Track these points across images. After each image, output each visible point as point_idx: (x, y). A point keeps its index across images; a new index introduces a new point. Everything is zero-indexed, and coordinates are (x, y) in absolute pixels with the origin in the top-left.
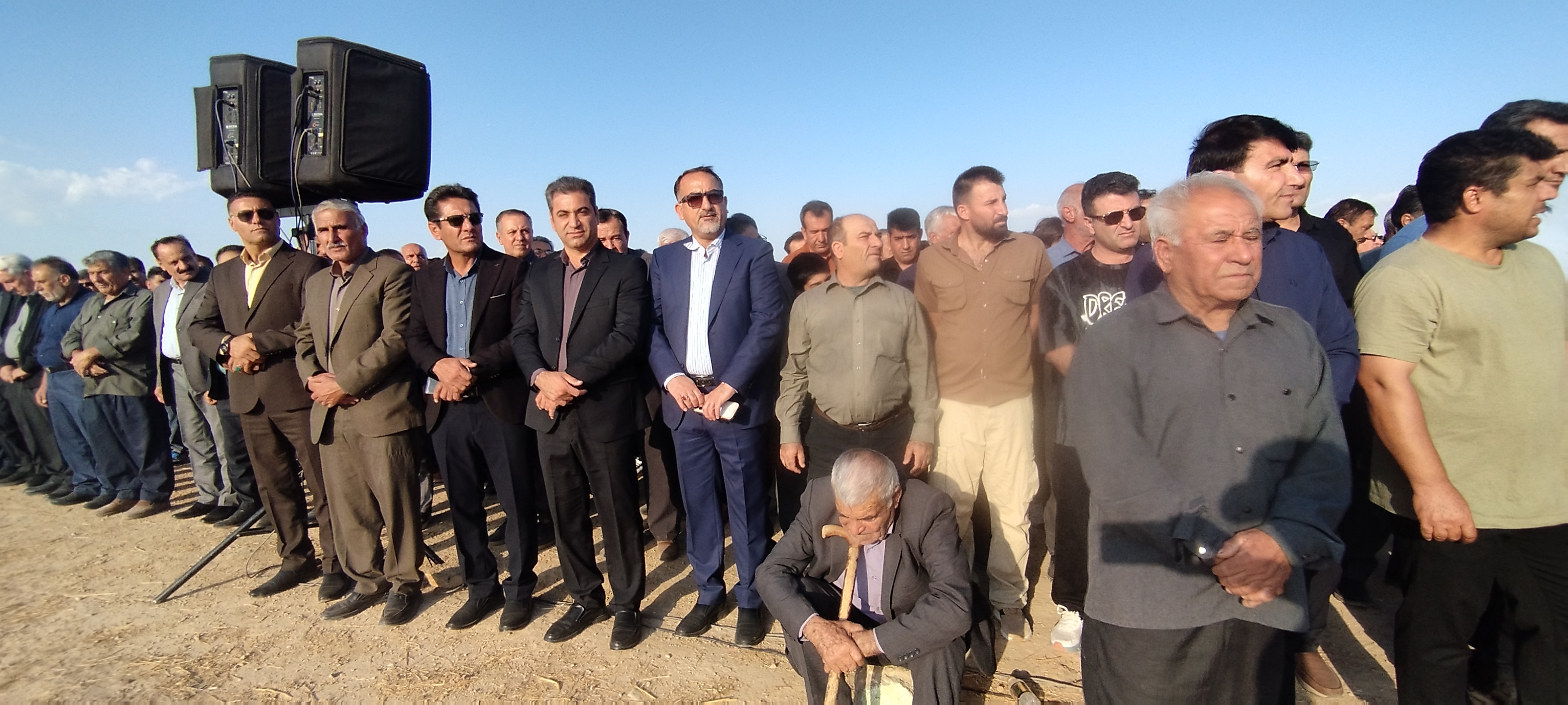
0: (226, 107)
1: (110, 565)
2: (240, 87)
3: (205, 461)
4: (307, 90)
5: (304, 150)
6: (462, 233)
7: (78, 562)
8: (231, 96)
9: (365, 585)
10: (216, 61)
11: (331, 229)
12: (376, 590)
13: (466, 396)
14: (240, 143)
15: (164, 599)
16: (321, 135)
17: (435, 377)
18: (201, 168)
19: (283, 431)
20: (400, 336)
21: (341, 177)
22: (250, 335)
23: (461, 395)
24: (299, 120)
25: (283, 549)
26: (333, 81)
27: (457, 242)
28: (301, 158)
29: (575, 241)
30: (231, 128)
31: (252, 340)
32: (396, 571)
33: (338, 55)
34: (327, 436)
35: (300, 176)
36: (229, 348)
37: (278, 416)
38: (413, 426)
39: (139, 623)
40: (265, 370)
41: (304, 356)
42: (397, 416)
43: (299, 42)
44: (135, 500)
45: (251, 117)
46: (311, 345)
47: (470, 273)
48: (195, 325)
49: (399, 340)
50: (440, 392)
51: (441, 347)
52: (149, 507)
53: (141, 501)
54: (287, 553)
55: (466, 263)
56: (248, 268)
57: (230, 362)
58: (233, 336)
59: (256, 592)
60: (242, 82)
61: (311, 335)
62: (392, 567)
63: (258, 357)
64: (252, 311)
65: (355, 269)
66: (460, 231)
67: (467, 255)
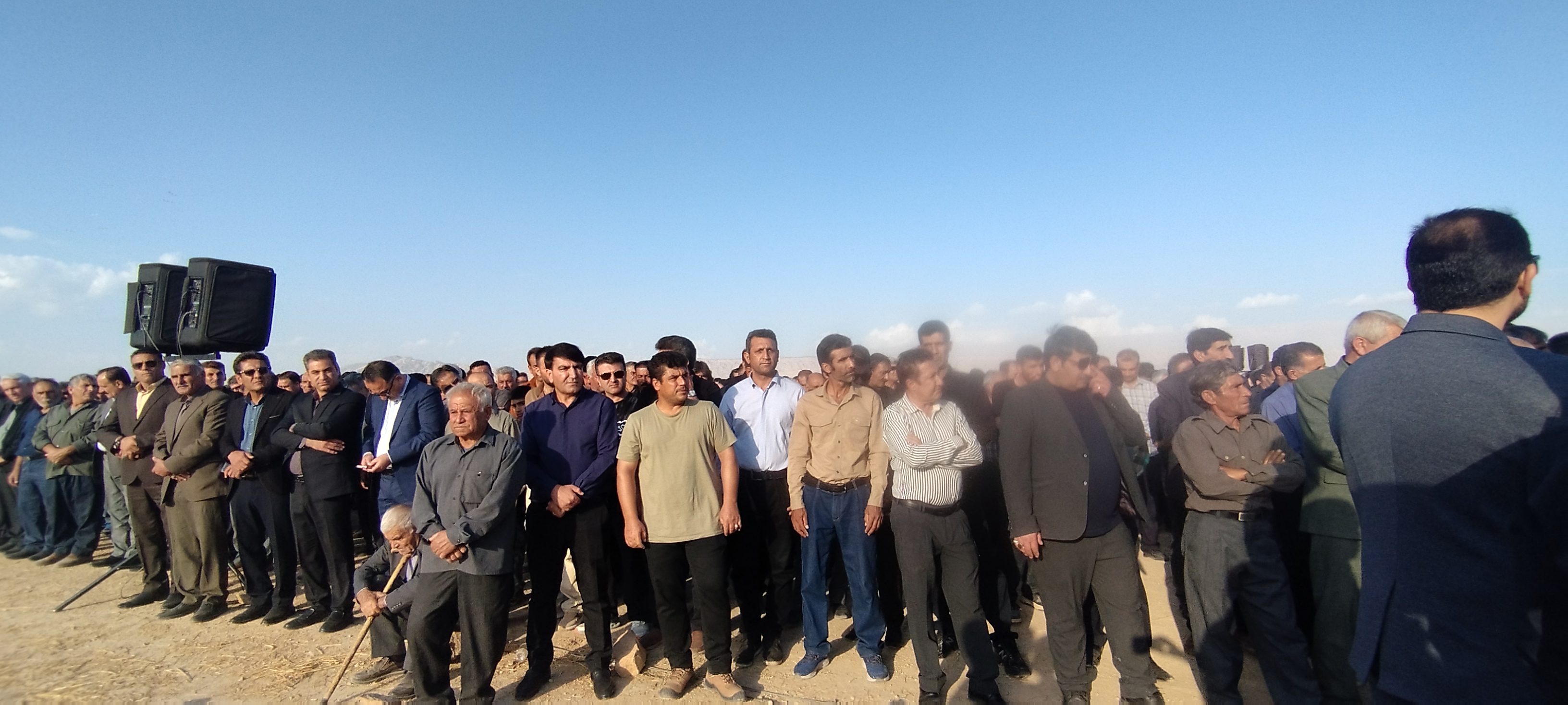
0: (145, 296)
1: (33, 593)
2: (155, 283)
3: (121, 525)
4: (190, 289)
5: (186, 324)
6: (254, 379)
7: (12, 592)
8: (149, 289)
9: (189, 598)
10: (143, 267)
11: (179, 377)
12: (196, 601)
13: (243, 477)
14: (151, 317)
15: (60, 609)
16: (196, 315)
17: (229, 462)
18: (126, 332)
19: (153, 498)
20: (209, 439)
21: (206, 340)
22: (135, 437)
23: (241, 475)
24: (184, 307)
25: (147, 576)
26: (207, 285)
27: (251, 384)
28: (183, 329)
29: (323, 387)
30: (147, 307)
31: (136, 440)
32: (207, 588)
33: (212, 267)
34: (169, 499)
35: (182, 340)
36: (120, 444)
37: (151, 487)
38: (221, 494)
39: (39, 622)
40: (143, 457)
41: (160, 448)
42: (210, 489)
43: (190, 260)
44: (68, 553)
45: (160, 302)
46: (164, 443)
47: (260, 403)
48: (101, 429)
49: (209, 441)
50: (228, 471)
51: (238, 445)
52: (75, 559)
53: (71, 554)
54: (148, 580)
55: (258, 397)
56: (140, 394)
57: (120, 453)
58: (124, 436)
59: (122, 606)
60: (157, 280)
61: (165, 438)
62: (205, 585)
63: (138, 450)
64: (138, 422)
65: (193, 399)
66: (253, 378)
67: (258, 392)
